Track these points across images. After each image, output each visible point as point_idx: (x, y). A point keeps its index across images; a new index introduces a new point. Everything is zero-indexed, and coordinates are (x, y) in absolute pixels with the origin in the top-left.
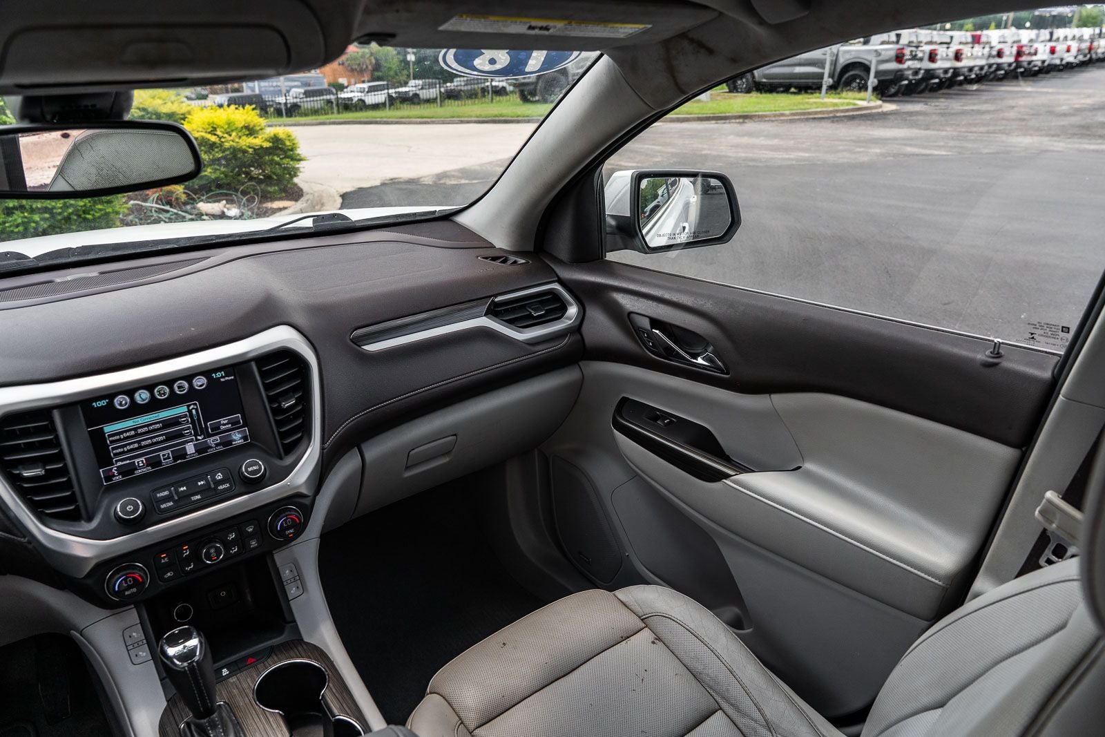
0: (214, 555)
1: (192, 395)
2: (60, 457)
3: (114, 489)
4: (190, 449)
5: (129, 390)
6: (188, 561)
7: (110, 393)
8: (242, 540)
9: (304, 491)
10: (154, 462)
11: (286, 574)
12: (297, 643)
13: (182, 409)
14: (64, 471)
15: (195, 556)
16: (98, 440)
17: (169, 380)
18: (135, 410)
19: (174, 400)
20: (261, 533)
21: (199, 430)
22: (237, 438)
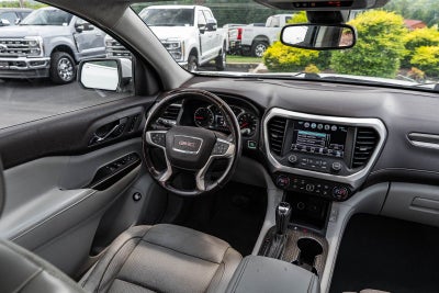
0: (310, 188)
1: (329, 132)
2: (282, 134)
3: (293, 151)
4: (321, 150)
5: (311, 122)
6: (302, 186)
7: (304, 121)
8: (322, 189)
9: (353, 185)
10: (308, 149)
11: (333, 211)
12: (323, 236)
13: (324, 135)
14: (281, 139)
15: (305, 185)
16: (295, 134)
17: (324, 123)
18: (310, 129)
19: (323, 131)
20: (330, 191)
21: (327, 145)
22: (339, 154)
